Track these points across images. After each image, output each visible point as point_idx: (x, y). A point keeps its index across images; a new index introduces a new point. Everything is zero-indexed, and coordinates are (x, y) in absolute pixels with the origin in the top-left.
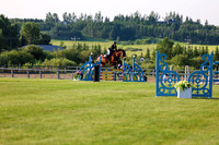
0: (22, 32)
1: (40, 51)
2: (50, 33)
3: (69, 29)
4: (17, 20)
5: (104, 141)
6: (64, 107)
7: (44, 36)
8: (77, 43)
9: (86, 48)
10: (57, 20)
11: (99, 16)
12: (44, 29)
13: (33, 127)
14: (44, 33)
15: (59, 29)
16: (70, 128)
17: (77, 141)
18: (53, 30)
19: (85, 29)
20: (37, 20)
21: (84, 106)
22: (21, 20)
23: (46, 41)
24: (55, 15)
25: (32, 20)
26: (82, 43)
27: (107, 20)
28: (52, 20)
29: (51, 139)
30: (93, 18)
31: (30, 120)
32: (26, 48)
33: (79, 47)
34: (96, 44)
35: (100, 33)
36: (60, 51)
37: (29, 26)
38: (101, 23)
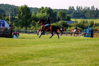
0: (58, 15)
1: (66, 23)
2: (70, 15)
3: (79, 13)
4: (56, 9)
5: (95, 65)
6: (77, 49)
7: (68, 17)
8: (83, 20)
9: (87, 22)
10: (74, 9)
11: (93, 7)
12: (68, 14)
13: (63, 57)
14: (68, 15)
15: (75, 13)
16: (80, 59)
17: (83, 64)
18: (72, 14)
19: (86, 14)
20: (65, 10)
21: (86, 49)
22: (58, 10)
23: (69, 19)
24: (73, 7)
25: (62, 10)
26: (85, 20)
27: (97, 9)
28: (71, 9)
29: (72, 63)
30: (90, 9)
31: (62, 54)
32: (60, 22)
33: (84, 21)
34: (92, 20)
35: (93, 15)
36: (75, 24)
37: (61, 12)
38: (94, 11)
